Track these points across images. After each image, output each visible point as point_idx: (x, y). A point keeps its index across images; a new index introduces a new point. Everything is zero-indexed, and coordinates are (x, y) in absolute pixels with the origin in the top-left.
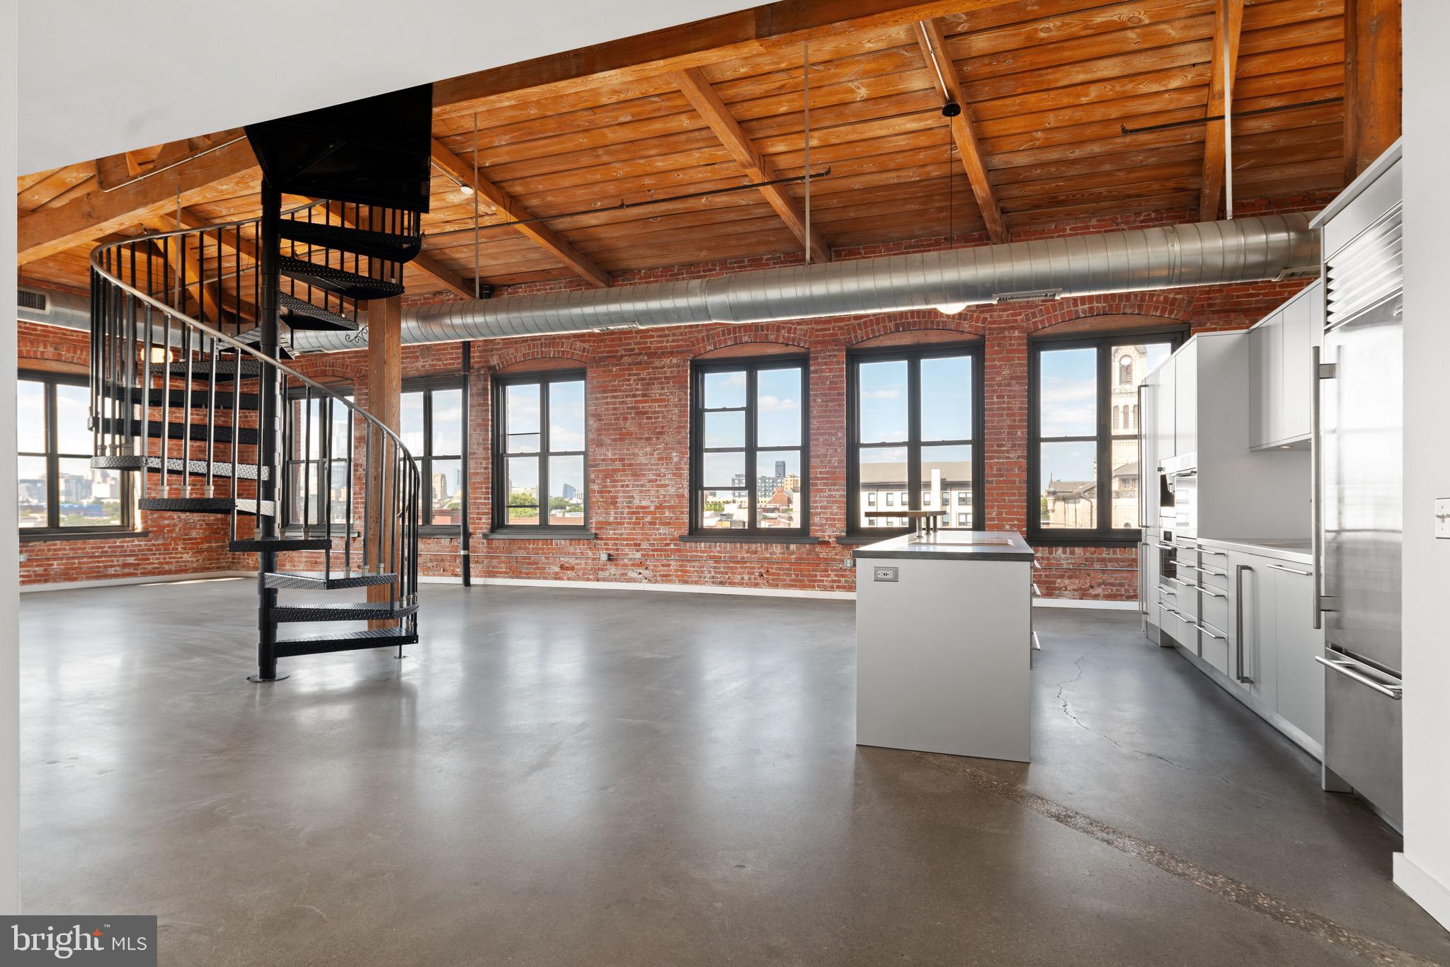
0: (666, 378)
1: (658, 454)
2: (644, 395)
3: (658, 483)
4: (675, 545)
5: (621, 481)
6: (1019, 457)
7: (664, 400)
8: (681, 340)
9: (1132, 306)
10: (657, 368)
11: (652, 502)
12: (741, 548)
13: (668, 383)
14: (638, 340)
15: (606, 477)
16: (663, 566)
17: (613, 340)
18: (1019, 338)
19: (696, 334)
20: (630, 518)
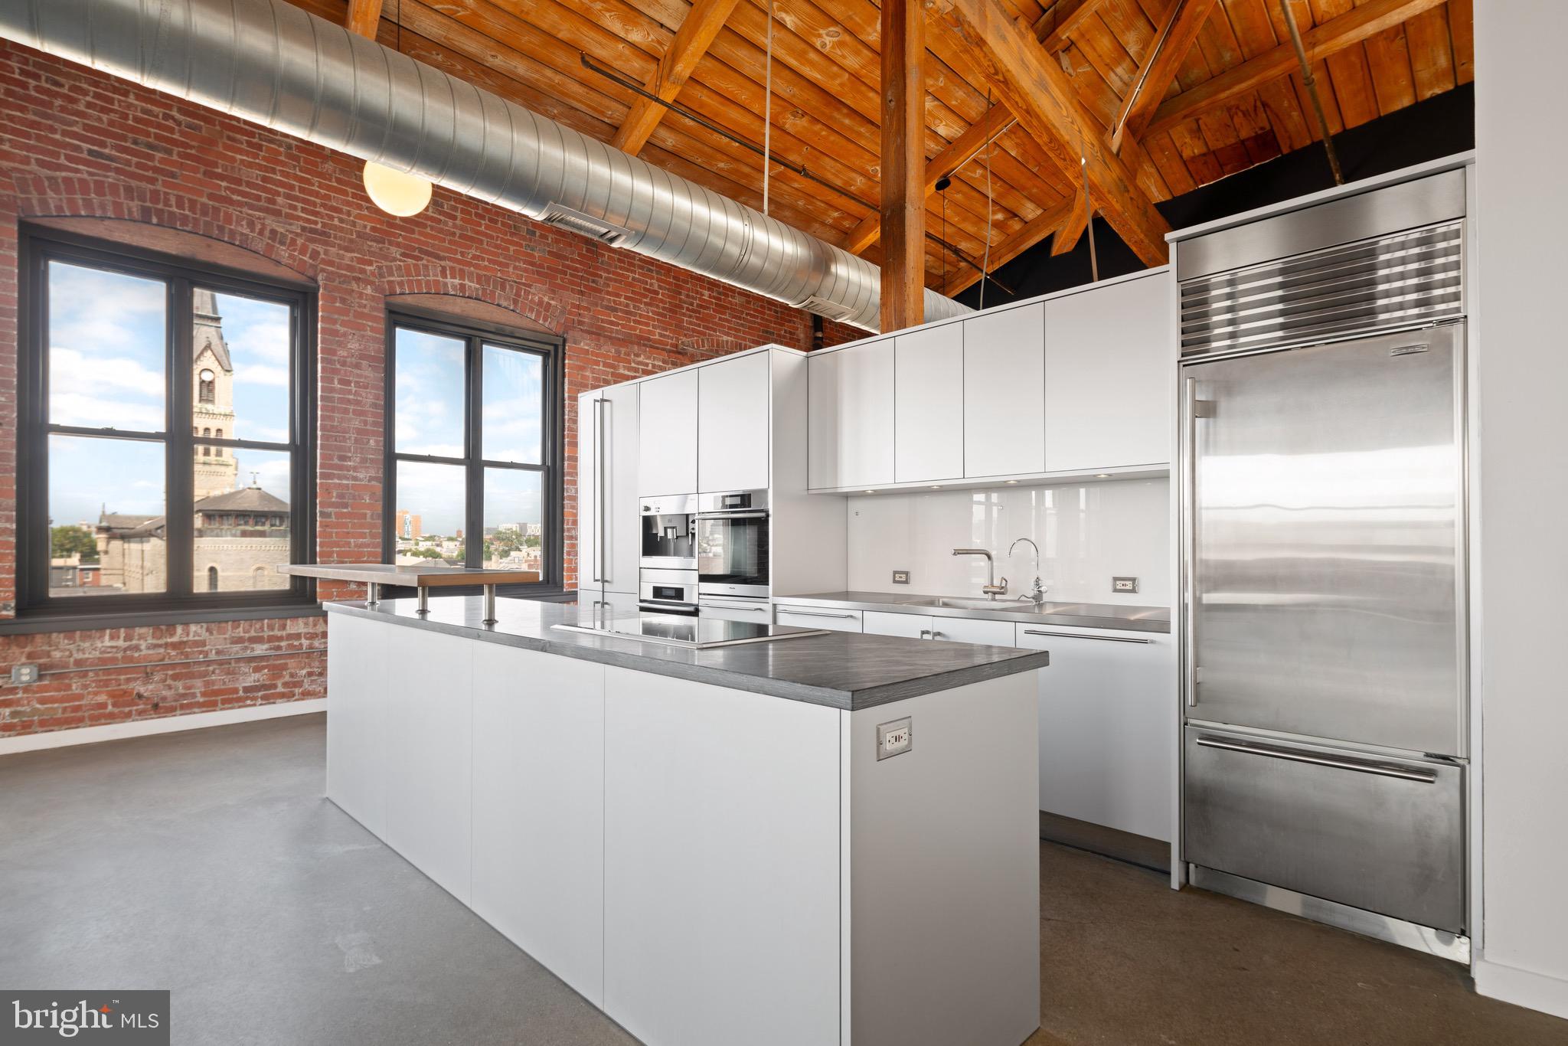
9: (507, 299)
18: (373, 298)
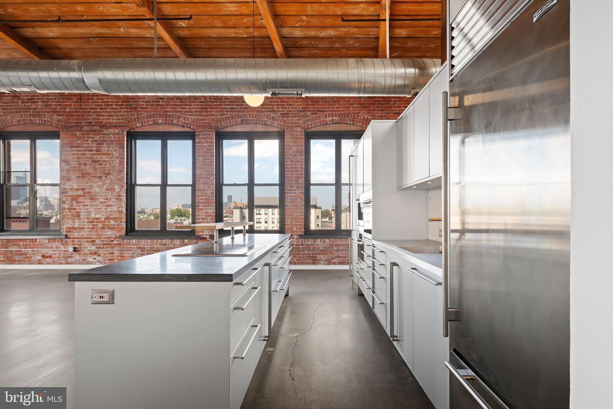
0: (111, 141)
1: (106, 186)
2: (97, 151)
3: (106, 204)
4: (117, 241)
5: (83, 202)
6: (300, 193)
7: (110, 154)
8: (122, 119)
10: (106, 134)
11: (102, 215)
12: (157, 242)
13: (112, 144)
14: (95, 117)
15: (72, 200)
16: (110, 254)
17: (78, 116)
18: (300, 132)
19: (131, 116)
20: (88, 225)
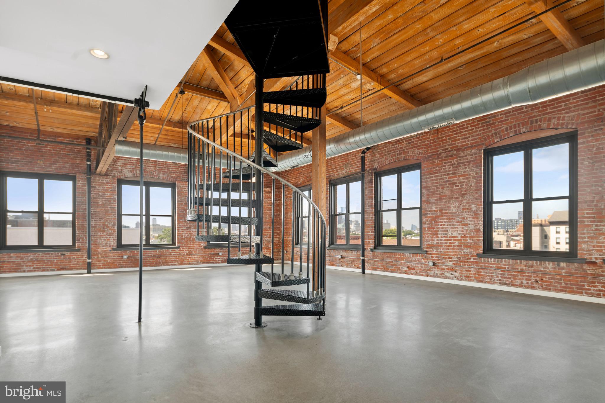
0: (468, 162)
1: (463, 206)
2: (454, 174)
3: (463, 223)
4: (474, 259)
5: (440, 222)
7: (467, 175)
8: (478, 138)
10: (462, 157)
11: (459, 234)
12: (521, 263)
13: (469, 165)
14: (451, 142)
15: (432, 220)
16: (466, 271)
17: (435, 145)
19: (487, 133)
20: (446, 243)
